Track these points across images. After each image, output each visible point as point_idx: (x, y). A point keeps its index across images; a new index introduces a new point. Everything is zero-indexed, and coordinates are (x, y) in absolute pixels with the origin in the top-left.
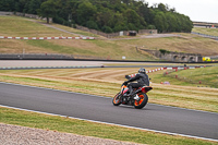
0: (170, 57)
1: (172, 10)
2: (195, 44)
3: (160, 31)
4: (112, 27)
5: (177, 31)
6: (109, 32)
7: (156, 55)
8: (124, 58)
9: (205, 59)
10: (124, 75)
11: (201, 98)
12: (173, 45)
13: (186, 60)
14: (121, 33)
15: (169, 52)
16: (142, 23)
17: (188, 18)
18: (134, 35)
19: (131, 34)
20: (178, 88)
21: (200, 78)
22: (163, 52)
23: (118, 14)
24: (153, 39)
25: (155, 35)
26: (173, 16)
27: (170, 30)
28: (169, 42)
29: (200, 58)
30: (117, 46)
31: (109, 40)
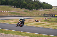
0: (47, 15)
1: (47, 3)
2: (53, 12)
3: (44, 9)
4: (31, 8)
5: (48, 9)
7: (43, 15)
8: (35, 16)
9: (56, 16)
10: (35, 20)
11: (55, 26)
12: (47, 12)
13: (51, 16)
14: (34, 9)
15: (46, 14)
16: (39, 7)
17: (51, 5)
18: (37, 10)
19: (36, 10)
20: (49, 23)
21: (55, 21)
22: (45, 14)
23: (33, 5)
24: (42, 11)
26: (47, 5)
27: (46, 8)
28: (46, 11)
29: (55, 15)
30: (33, 13)
31: (31, 12)
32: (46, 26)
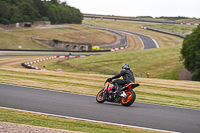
0: (62, 46)
1: (64, 3)
2: (85, 34)
3: (53, 23)
4: (9, 19)
5: (69, 22)
6: (6, 23)
7: (50, 44)
8: (20, 47)
9: (94, 48)
10: (20, 63)
11: (91, 83)
12: (65, 36)
13: (77, 49)
14: (18, 24)
15: (61, 42)
16: (36, 15)
17: (78, 10)
18: (29, 26)
19: (27, 26)
20: (70, 75)
21: (90, 66)
22: (56, 41)
23: (14, 7)
24: (46, 30)
25: (49, 26)
26: (64, 9)
27: (62, 21)
28: (62, 32)
29: (90, 47)
30: (13, 37)
31: (6, 31)
32: (59, 83)
